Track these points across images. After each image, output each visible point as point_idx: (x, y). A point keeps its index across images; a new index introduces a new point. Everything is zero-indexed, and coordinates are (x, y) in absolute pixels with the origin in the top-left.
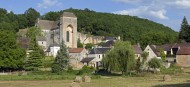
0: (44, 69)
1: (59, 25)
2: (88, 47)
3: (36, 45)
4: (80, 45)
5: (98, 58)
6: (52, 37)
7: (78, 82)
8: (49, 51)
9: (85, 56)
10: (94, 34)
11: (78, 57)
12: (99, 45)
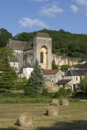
0: (16, 92)
1: (32, 45)
2: (64, 68)
3: (8, 66)
4: (55, 67)
5: (75, 80)
6: (25, 57)
7: (55, 105)
8: (21, 72)
9: (61, 78)
10: (70, 55)
11: (53, 79)
12: (75, 66)
